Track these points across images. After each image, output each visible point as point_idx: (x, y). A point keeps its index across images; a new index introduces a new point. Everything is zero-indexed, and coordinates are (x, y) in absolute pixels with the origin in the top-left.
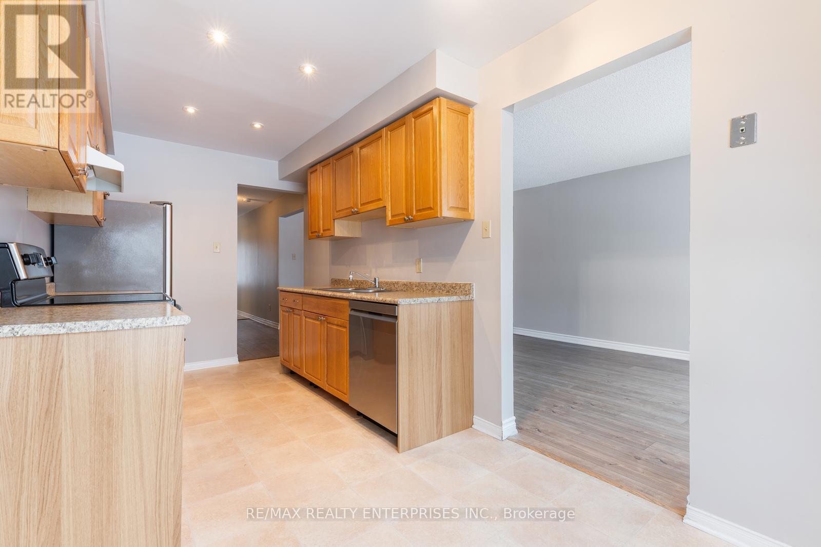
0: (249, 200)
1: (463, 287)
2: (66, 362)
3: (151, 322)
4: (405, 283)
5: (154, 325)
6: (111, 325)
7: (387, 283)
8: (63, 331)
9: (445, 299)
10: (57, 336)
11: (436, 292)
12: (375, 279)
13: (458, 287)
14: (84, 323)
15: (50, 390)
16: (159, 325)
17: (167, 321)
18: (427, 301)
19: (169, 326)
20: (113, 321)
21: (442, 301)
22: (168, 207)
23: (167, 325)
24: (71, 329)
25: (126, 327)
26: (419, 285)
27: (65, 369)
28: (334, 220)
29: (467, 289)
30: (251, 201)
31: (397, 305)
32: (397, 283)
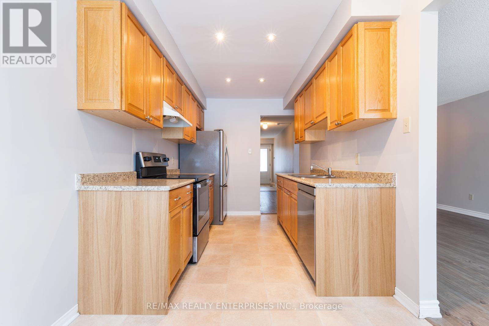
0: (279, 124)
1: (387, 176)
2: (123, 204)
3: (153, 188)
4: (348, 172)
5: (154, 190)
6: (137, 188)
7: (337, 172)
8: (121, 190)
9: (363, 185)
10: (115, 192)
11: (367, 179)
12: (329, 169)
13: (382, 176)
14: (128, 187)
15: (118, 215)
16: (156, 190)
17: (160, 189)
18: (343, 186)
19: (160, 191)
20: (138, 187)
21: (359, 187)
22: (221, 132)
23: (159, 190)
24: (124, 189)
25: (143, 190)
26: (356, 174)
27: (123, 207)
28: (305, 130)
29: (389, 178)
30: (280, 124)
31: (315, 188)
32: (343, 172)
